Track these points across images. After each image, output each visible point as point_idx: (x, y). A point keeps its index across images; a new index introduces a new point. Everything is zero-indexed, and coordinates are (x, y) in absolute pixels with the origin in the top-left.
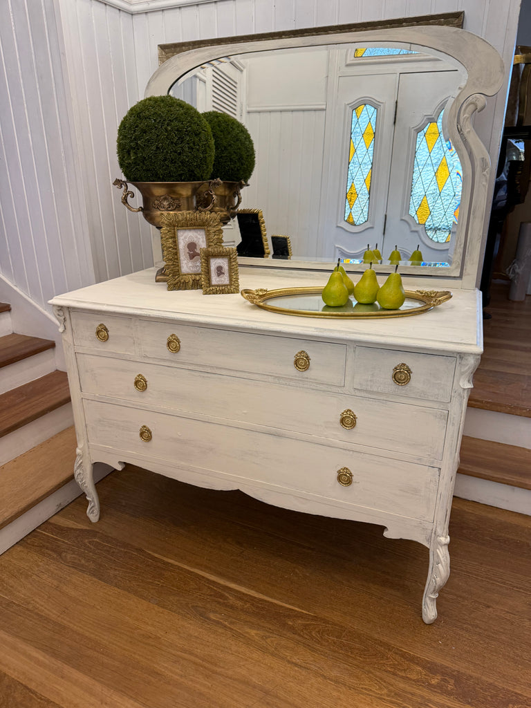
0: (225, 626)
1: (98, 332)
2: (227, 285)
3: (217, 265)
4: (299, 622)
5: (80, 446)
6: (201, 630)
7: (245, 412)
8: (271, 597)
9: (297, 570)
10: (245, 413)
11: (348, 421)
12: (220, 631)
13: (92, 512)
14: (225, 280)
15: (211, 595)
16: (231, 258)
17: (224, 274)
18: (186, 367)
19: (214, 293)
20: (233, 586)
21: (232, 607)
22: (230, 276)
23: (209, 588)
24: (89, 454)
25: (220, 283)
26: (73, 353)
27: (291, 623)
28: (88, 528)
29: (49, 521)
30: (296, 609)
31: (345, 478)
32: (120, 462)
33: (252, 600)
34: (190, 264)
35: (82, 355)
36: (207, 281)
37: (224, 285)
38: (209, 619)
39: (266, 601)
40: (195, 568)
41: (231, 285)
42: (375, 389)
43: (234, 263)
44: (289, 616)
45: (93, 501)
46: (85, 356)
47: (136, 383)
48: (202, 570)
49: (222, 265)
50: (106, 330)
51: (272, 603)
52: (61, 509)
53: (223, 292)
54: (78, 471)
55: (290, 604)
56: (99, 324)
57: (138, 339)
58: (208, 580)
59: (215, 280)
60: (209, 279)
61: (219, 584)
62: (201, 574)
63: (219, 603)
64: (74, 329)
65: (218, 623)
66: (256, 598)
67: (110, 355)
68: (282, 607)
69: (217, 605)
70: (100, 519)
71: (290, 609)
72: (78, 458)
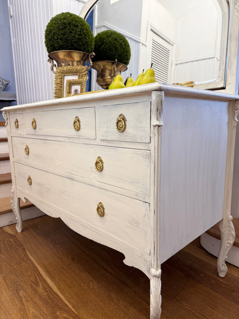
0: (22, 301)
1: (15, 124)
3: (75, 89)
4: (64, 315)
5: (13, 188)
6: (8, 298)
7: (59, 163)
8: (62, 294)
9: (91, 283)
11: (99, 165)
12: (16, 303)
13: (18, 226)
15: (32, 281)
16: (82, 85)
20: (49, 280)
21: (36, 292)
23: (36, 277)
24: (17, 192)
26: (10, 137)
27: (58, 314)
28: (14, 234)
29: (3, 228)
30: (70, 306)
31: (101, 211)
32: (25, 198)
33: (50, 292)
38: (18, 294)
39: (57, 295)
40: (40, 265)
42: (109, 139)
44: (61, 309)
45: (18, 220)
46: (14, 138)
47: (25, 150)
48: (41, 267)
49: (77, 89)
50: (17, 122)
51: (59, 297)
52: (12, 224)
54: (11, 201)
55: (69, 302)
56: (16, 119)
57: (25, 124)
58: (39, 273)
61: (42, 277)
62: (39, 269)
63: (32, 286)
64: (10, 124)
65: (20, 297)
66: (53, 291)
67: (19, 136)
68: (63, 301)
69: (30, 288)
70: (22, 231)
71: (66, 305)
72: (12, 194)
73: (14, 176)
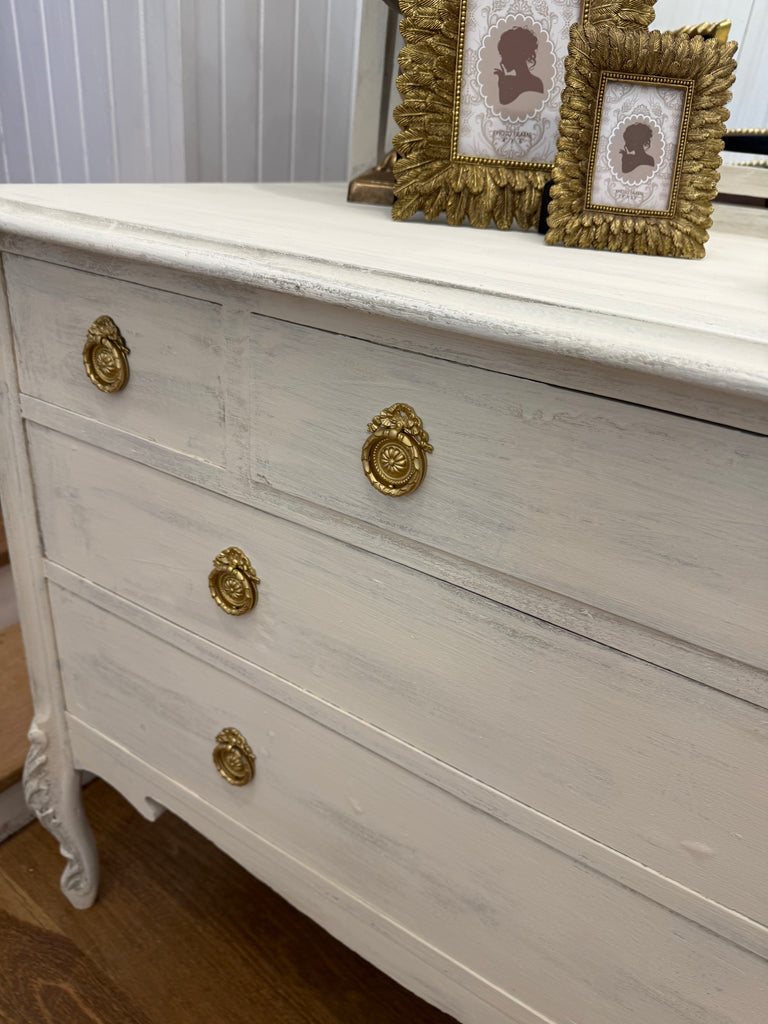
1: (91, 351)
2: (658, 216)
3: (631, 117)
5: (42, 716)
7: (703, 848)
10: (698, 855)
13: (75, 886)
14: (651, 191)
16: (699, 92)
17: (650, 162)
18: (438, 568)
19: (593, 245)
22: (678, 177)
24: (67, 743)
25: (628, 202)
26: (16, 420)
28: (57, 929)
32: (149, 800)
34: (497, 124)
35: (42, 433)
36: (573, 184)
37: (646, 215)
41: (674, 213)
43: (708, 117)
45: (78, 859)
46: (53, 437)
47: (217, 580)
49: (651, 120)
50: (120, 343)
53: (633, 243)
54: (33, 785)
56: (97, 315)
57: (241, 402)
59: (609, 186)
60: (584, 177)
64: (17, 326)
67: (131, 451)
72: (34, 750)
73: (51, 660)
